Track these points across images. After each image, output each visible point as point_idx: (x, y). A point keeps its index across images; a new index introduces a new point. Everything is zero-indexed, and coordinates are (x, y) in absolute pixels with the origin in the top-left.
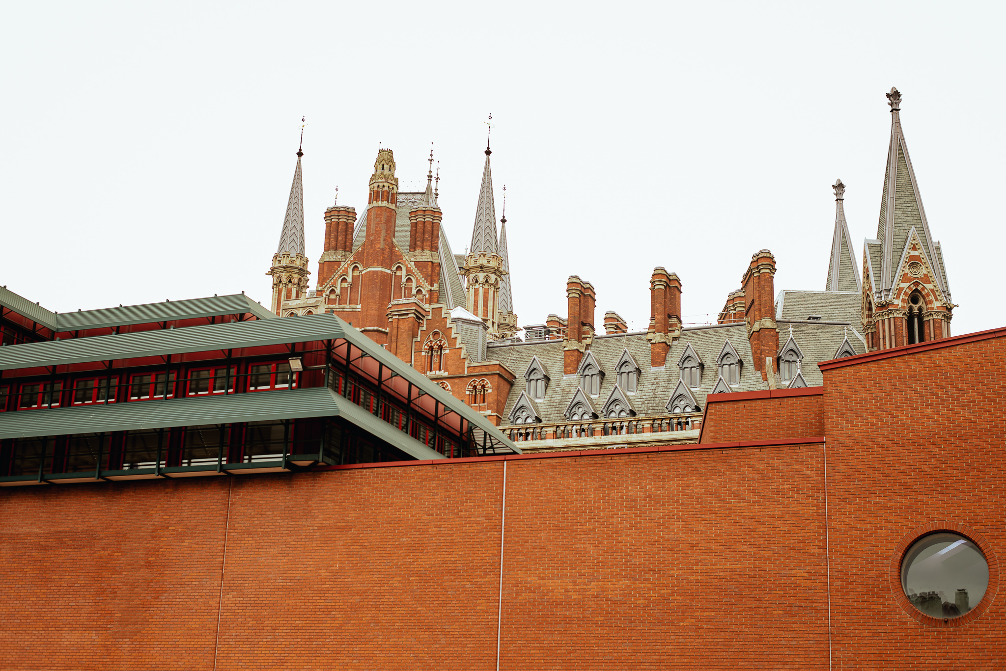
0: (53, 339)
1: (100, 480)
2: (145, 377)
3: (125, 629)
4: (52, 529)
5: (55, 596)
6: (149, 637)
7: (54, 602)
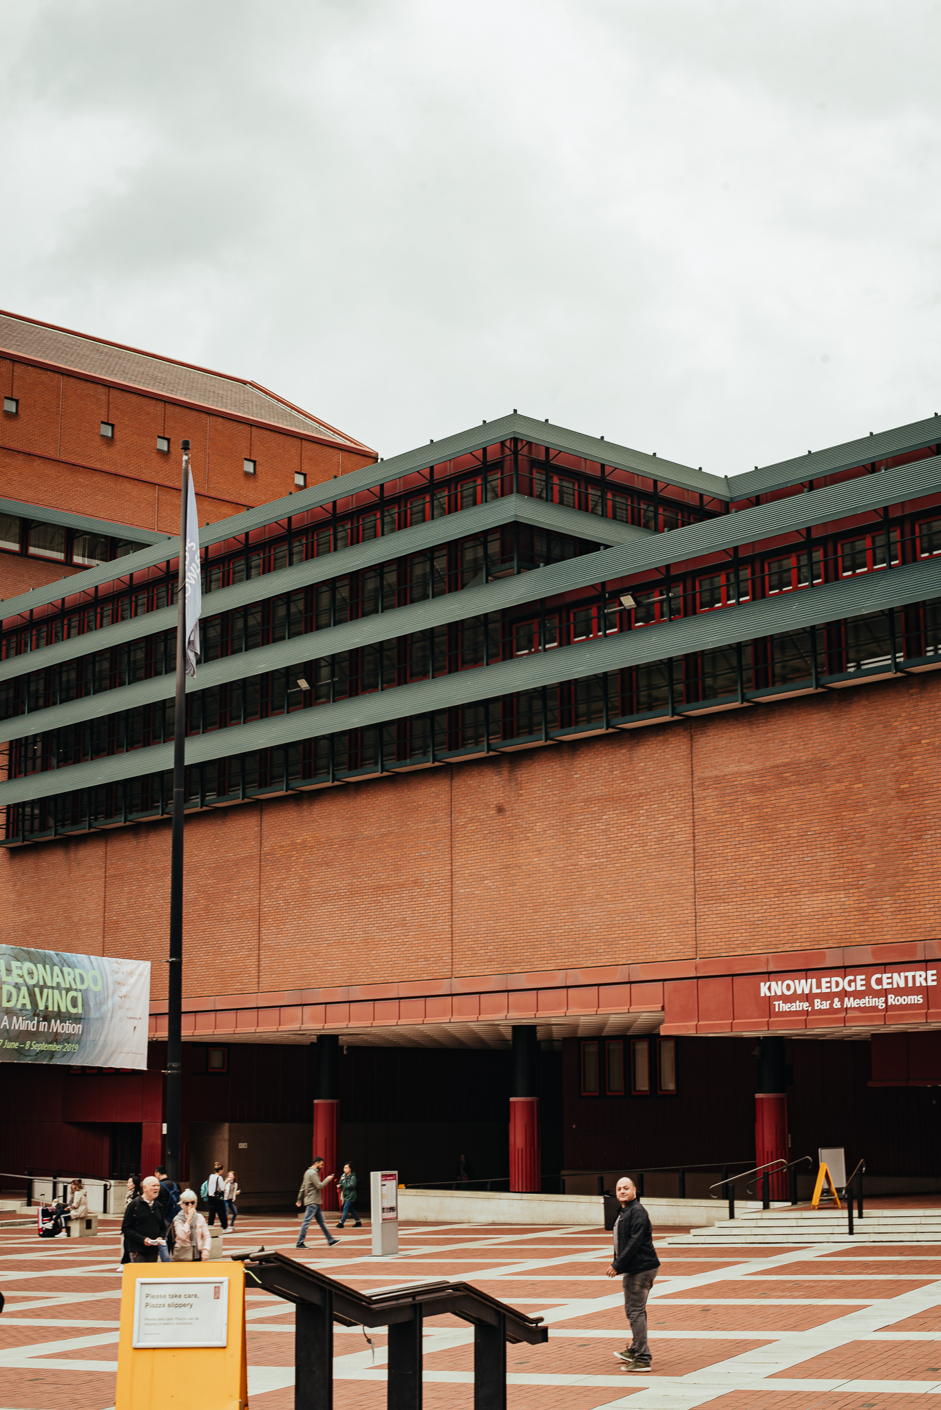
0: (727, 512)
1: (820, 690)
2: (857, 543)
3: (883, 883)
4: (767, 764)
5: (784, 851)
6: (917, 892)
7: (784, 858)
